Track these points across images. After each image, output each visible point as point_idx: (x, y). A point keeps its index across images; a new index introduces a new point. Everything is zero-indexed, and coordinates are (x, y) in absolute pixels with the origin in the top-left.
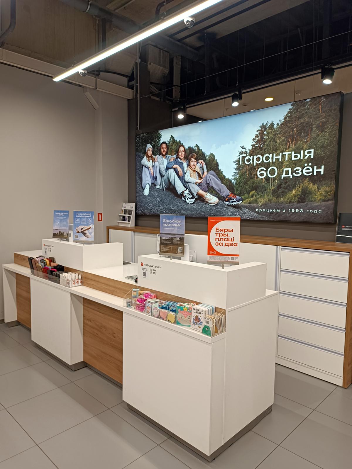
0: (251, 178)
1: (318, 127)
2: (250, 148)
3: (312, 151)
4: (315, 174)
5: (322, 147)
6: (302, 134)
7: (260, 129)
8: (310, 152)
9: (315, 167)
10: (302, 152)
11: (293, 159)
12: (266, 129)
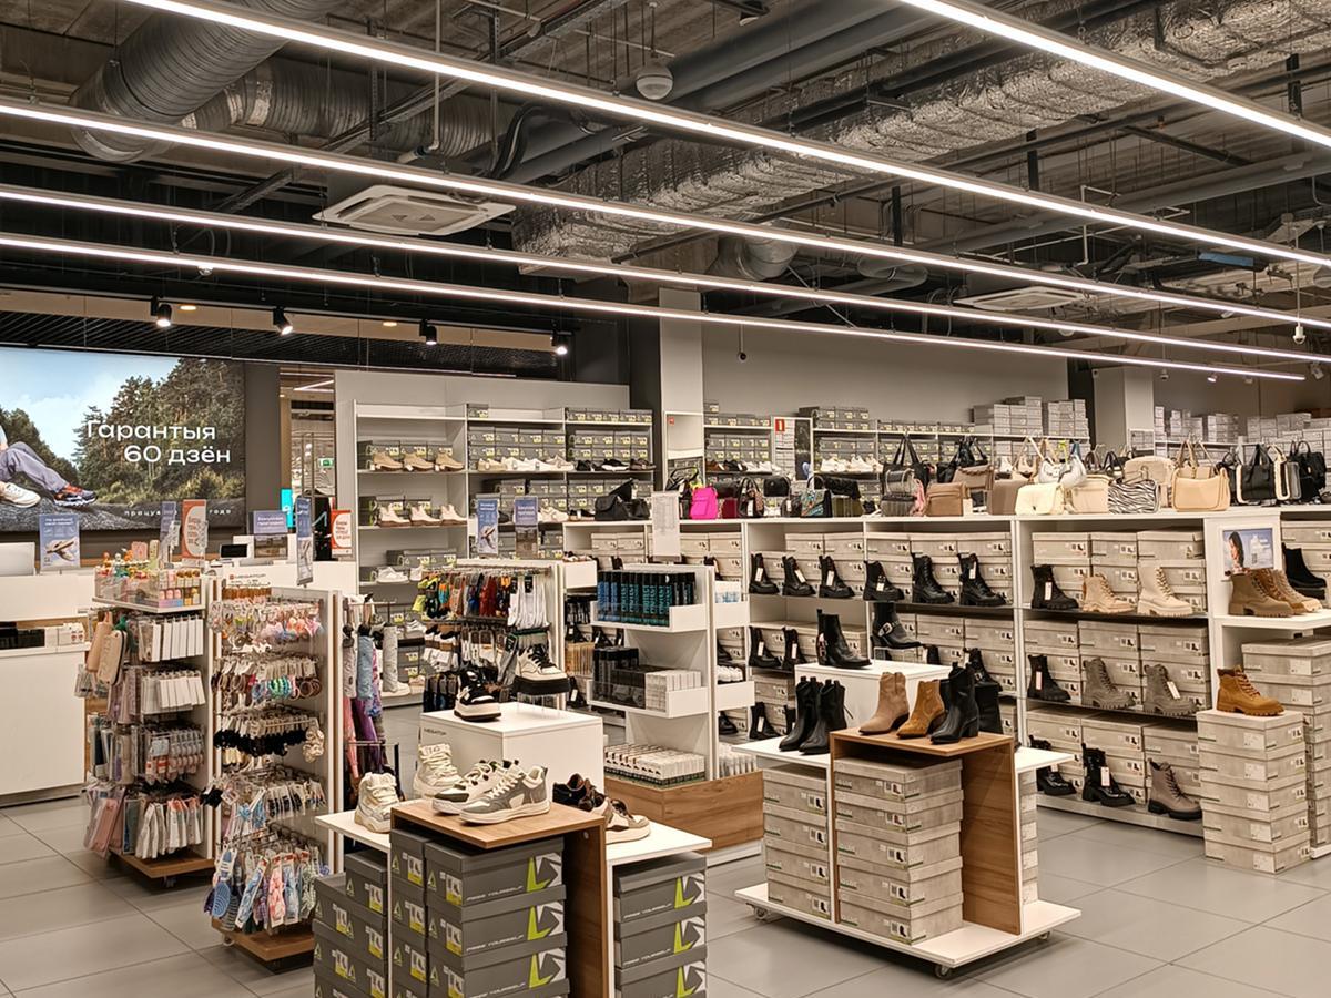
0: (113, 461)
1: (218, 399)
2: (110, 412)
3: (213, 429)
4: (218, 460)
5: (226, 426)
6: (198, 405)
7: (127, 384)
8: (210, 431)
9: (218, 452)
10: (198, 429)
11: (186, 437)
12: (137, 386)
